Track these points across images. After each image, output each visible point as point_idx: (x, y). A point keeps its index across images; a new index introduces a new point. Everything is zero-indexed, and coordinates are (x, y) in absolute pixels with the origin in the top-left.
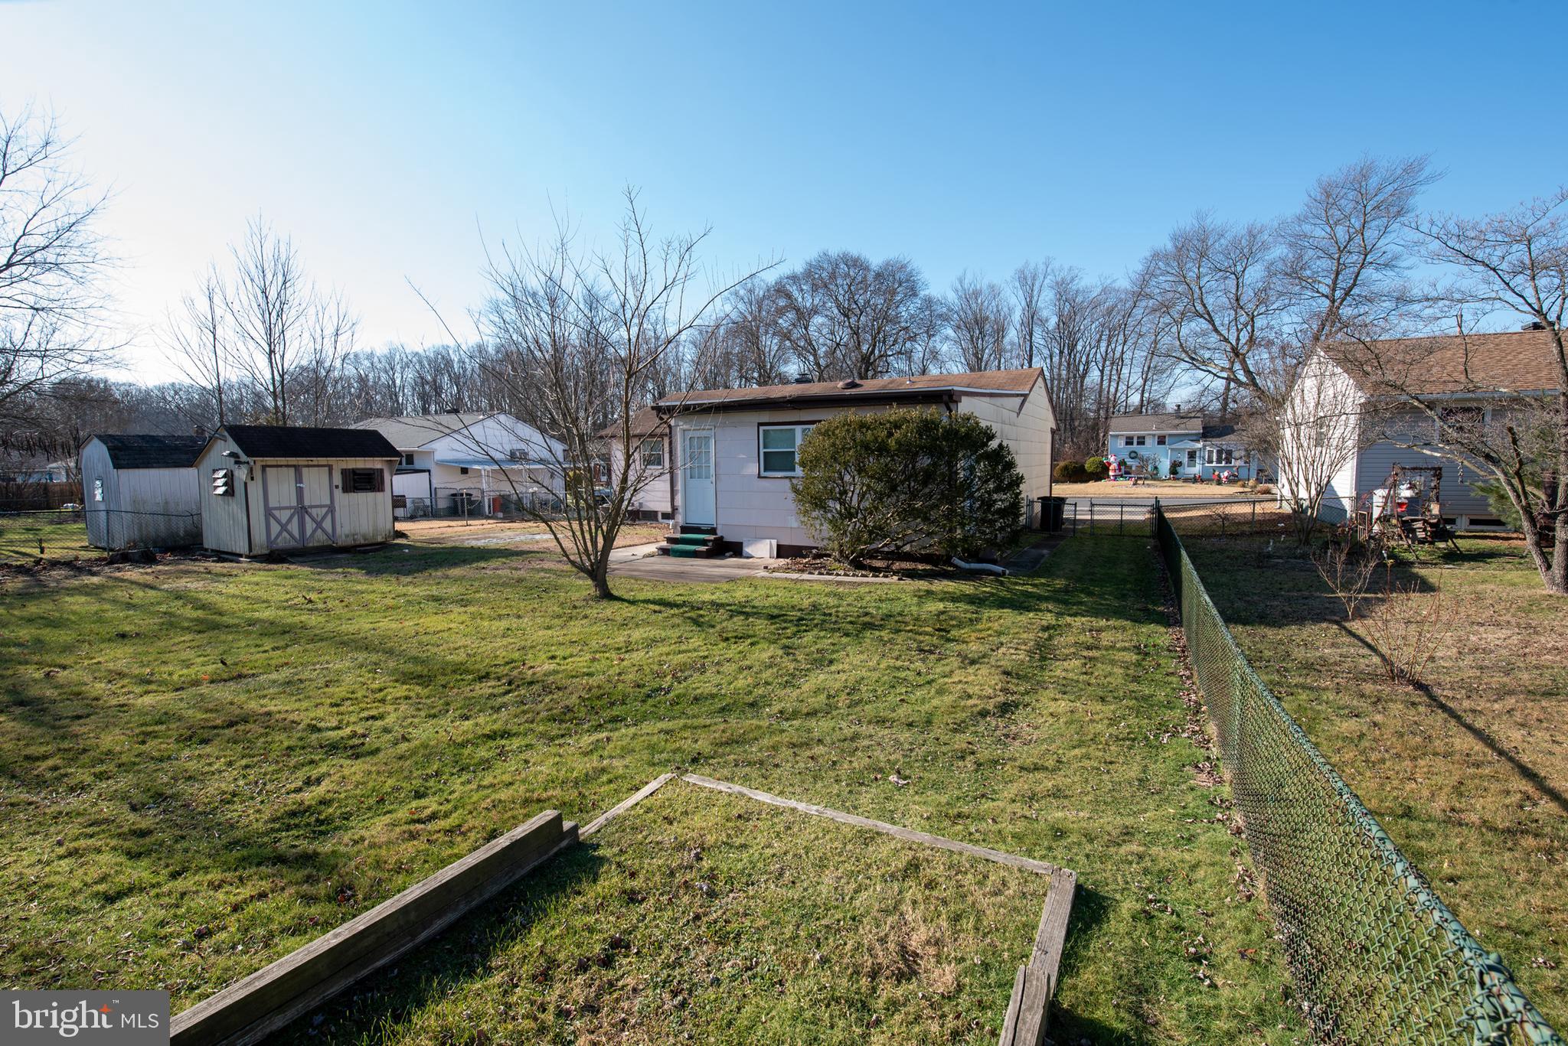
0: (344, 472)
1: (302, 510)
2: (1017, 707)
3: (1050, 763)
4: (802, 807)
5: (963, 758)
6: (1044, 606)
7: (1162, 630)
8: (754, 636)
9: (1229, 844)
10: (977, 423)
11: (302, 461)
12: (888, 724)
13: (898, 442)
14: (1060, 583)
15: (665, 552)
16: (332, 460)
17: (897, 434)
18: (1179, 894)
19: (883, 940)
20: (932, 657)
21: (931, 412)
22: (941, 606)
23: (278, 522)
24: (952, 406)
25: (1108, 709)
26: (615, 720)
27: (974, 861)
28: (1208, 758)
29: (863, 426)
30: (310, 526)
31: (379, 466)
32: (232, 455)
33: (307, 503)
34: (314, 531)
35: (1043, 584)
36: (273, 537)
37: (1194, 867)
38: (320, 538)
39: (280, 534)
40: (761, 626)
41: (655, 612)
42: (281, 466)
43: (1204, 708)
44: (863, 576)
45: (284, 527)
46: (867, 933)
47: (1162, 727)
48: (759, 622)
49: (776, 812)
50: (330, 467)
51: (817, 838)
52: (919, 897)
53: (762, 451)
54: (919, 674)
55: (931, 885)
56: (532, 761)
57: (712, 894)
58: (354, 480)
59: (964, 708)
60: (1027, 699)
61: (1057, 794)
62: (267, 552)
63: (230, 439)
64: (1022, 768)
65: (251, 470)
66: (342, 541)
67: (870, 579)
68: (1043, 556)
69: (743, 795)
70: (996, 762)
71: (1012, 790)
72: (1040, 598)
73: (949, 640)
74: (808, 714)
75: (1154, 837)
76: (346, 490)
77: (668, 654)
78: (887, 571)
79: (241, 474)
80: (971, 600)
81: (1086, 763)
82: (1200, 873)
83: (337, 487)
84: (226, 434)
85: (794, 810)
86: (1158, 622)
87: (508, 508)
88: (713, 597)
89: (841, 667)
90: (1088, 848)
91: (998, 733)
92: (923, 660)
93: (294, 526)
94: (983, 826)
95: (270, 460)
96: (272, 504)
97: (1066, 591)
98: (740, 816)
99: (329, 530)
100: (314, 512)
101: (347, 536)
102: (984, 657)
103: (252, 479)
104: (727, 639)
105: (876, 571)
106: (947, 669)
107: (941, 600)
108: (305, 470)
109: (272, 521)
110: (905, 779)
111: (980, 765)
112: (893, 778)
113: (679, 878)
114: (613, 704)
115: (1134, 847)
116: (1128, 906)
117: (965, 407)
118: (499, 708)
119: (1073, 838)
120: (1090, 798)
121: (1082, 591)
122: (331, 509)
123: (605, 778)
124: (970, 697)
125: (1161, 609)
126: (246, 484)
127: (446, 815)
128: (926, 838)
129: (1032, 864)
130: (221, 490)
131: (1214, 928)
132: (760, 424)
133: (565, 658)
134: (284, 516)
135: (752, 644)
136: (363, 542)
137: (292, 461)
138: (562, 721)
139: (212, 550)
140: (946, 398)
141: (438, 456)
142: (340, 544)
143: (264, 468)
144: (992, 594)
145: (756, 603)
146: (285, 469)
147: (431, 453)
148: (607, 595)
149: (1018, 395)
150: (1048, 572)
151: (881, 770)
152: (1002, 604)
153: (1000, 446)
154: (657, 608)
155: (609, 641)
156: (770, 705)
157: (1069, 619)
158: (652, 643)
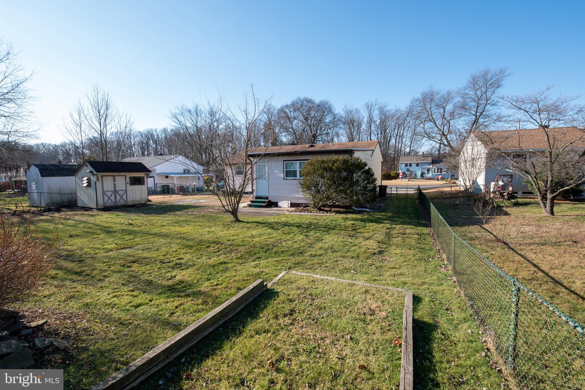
0: (130, 178)
1: (115, 192)
2: (384, 252)
3: (398, 266)
4: (329, 278)
5: (371, 266)
6: (385, 222)
7: (425, 228)
8: (294, 232)
9: (452, 285)
10: (361, 161)
11: (116, 174)
12: (346, 257)
13: (336, 167)
14: (390, 214)
15: (250, 206)
16: (126, 174)
17: (336, 165)
18: (440, 297)
19: (364, 307)
20: (354, 238)
21: (346, 157)
22: (352, 222)
23: (107, 196)
24: (352, 155)
25: (412, 252)
26: (258, 258)
27: (384, 290)
28: (444, 264)
29: (323, 162)
30: (118, 198)
31: (142, 176)
32: (91, 172)
33: (117, 189)
34: (120, 199)
35: (384, 215)
36: (105, 202)
37: (444, 290)
38: (122, 202)
39: (108, 201)
40: (295, 229)
41: (257, 225)
42: (108, 176)
43: (441, 251)
44: (322, 213)
45: (109, 198)
46: (359, 305)
47: (429, 256)
48: (293, 228)
49: (323, 280)
50: (126, 176)
51: (337, 285)
52: (371, 298)
53: (285, 170)
54: (351, 243)
55: (373, 295)
56: (238, 270)
57: (313, 299)
58: (134, 181)
59: (368, 252)
60: (386, 250)
61: (401, 274)
62: (103, 207)
63: (89, 166)
64: (390, 268)
65: (98, 177)
66: (130, 203)
67: (325, 214)
68: (382, 206)
69: (311, 276)
70: (382, 267)
71: (388, 273)
72: (384, 219)
73: (357, 233)
74: (320, 255)
75: (431, 284)
76: (131, 184)
77: (267, 238)
78: (330, 211)
79: (93, 179)
80: (362, 220)
81: (408, 266)
82: (445, 292)
83: (128, 183)
84: (88, 164)
85: (327, 279)
86: (424, 227)
87: (184, 191)
88: (275, 221)
89: (326, 241)
90: (413, 286)
91: (380, 259)
92: (351, 239)
93: (113, 198)
94: (382, 282)
95: (105, 174)
96: (105, 190)
97: (392, 217)
98: (312, 281)
99: (125, 199)
100: (120, 192)
101: (131, 201)
102: (370, 237)
103: (98, 180)
104: (285, 234)
105: (327, 211)
106: (360, 241)
107: (352, 220)
108: (117, 177)
109: (105, 196)
110: (356, 271)
111: (377, 267)
112: (352, 271)
113: (302, 296)
114: (255, 254)
115: (426, 286)
116: (427, 299)
117: (356, 155)
118: (219, 255)
119: (409, 284)
120: (411, 275)
121: (397, 217)
122: (126, 191)
123: (264, 274)
124: (369, 249)
125: (424, 222)
126: (96, 182)
127: (221, 284)
128: (368, 285)
129: (400, 289)
130: (85, 185)
131: (451, 303)
132: (284, 161)
133: (233, 240)
134: (109, 194)
135: (294, 235)
136: (137, 203)
137: (112, 174)
138: (242, 259)
139: (81, 207)
140: (350, 152)
141: (157, 172)
142: (129, 204)
143: (102, 176)
144: (368, 218)
145: (290, 222)
146: (109, 177)
147: (155, 170)
148: (238, 220)
149: (371, 150)
150: (384, 211)
151: (348, 269)
152: (372, 221)
153: (369, 168)
154: (257, 224)
155: (246, 235)
156: (306, 253)
157: (395, 226)
158: (260, 235)
